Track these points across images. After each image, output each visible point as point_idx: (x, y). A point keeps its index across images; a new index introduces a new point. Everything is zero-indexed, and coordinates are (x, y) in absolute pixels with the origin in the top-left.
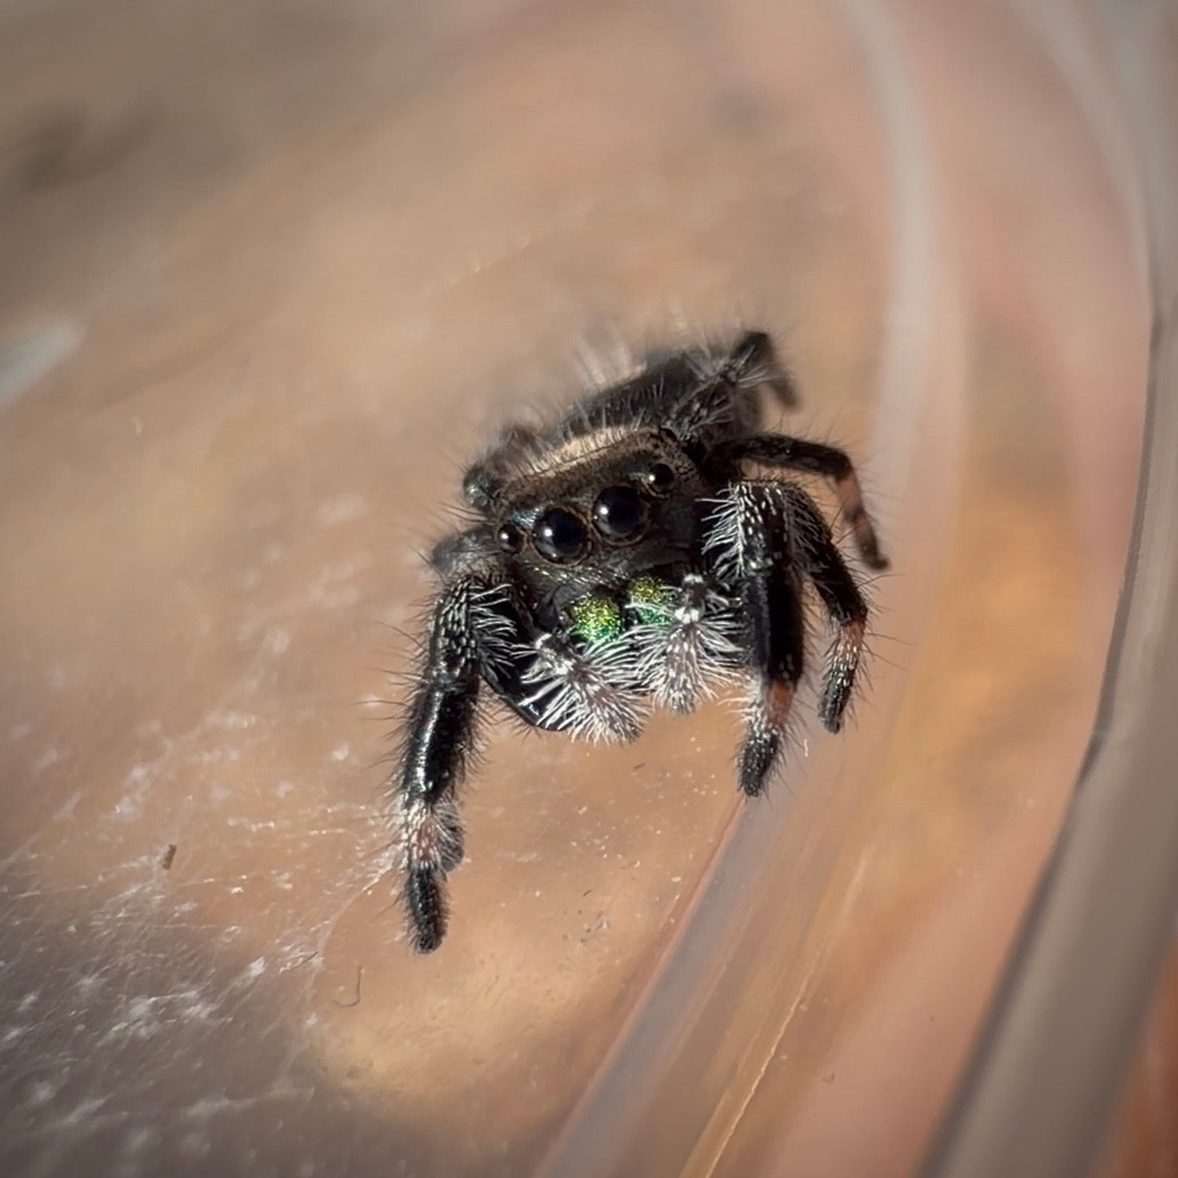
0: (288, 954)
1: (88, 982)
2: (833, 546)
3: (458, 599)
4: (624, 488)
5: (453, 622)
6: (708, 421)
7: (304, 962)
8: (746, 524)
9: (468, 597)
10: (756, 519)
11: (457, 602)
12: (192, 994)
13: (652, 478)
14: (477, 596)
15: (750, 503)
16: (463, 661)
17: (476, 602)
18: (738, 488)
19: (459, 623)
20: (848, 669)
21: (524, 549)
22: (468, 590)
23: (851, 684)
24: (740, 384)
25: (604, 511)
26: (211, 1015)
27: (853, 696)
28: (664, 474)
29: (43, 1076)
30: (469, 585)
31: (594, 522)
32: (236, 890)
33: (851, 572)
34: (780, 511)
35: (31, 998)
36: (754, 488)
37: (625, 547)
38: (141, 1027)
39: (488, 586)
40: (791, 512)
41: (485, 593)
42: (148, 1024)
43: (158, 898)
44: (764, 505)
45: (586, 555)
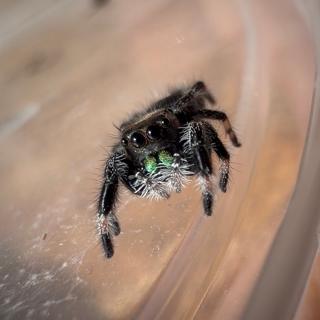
0: (73, 261)
1: (22, 271)
2: (219, 138)
3: (112, 158)
4: (155, 125)
5: (110, 165)
6: (184, 106)
7: (77, 263)
8: (191, 133)
9: (115, 158)
10: (194, 132)
11: (111, 159)
12: (48, 273)
13: (163, 122)
14: (117, 158)
15: (192, 128)
16: (112, 175)
17: (117, 159)
18: (189, 124)
19: (112, 165)
20: (226, 173)
21: (129, 145)
22: (115, 156)
23: (227, 178)
24: (194, 96)
25: (150, 132)
26: (52, 278)
27: (229, 181)
28: (166, 121)
29: (7, 297)
30: (116, 155)
31: (147, 136)
32: (61, 244)
33: (224, 145)
34: (201, 129)
35: (7, 276)
36: (194, 124)
37: (156, 142)
38: (33, 282)
39: (120, 155)
40: (205, 130)
41: (119, 157)
42: (35, 281)
43: (41, 248)
44: (196, 128)
45: (145, 145)
